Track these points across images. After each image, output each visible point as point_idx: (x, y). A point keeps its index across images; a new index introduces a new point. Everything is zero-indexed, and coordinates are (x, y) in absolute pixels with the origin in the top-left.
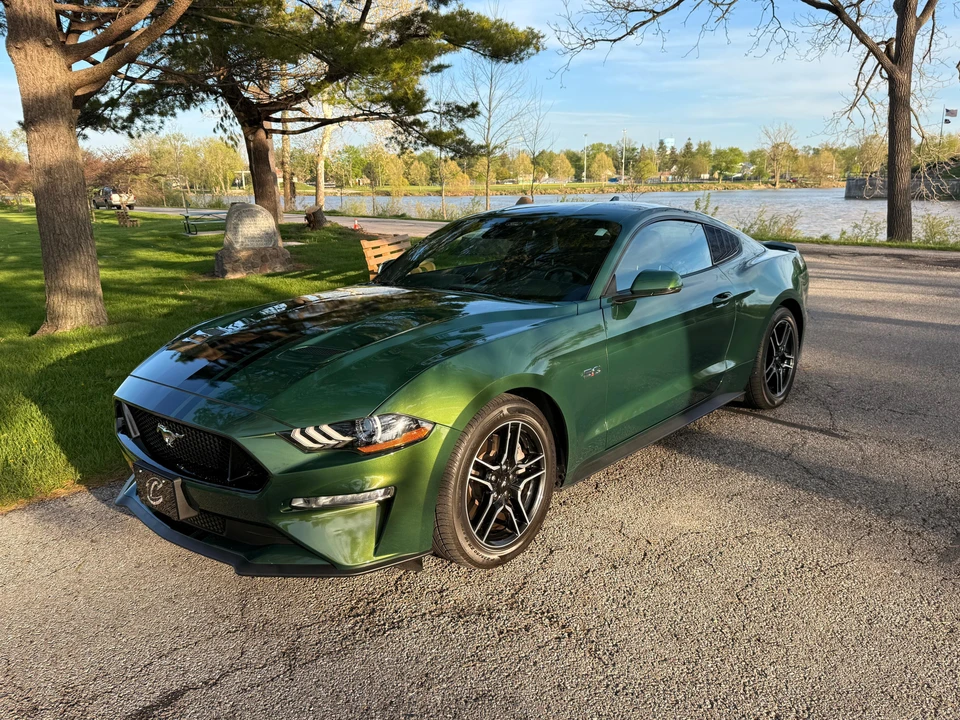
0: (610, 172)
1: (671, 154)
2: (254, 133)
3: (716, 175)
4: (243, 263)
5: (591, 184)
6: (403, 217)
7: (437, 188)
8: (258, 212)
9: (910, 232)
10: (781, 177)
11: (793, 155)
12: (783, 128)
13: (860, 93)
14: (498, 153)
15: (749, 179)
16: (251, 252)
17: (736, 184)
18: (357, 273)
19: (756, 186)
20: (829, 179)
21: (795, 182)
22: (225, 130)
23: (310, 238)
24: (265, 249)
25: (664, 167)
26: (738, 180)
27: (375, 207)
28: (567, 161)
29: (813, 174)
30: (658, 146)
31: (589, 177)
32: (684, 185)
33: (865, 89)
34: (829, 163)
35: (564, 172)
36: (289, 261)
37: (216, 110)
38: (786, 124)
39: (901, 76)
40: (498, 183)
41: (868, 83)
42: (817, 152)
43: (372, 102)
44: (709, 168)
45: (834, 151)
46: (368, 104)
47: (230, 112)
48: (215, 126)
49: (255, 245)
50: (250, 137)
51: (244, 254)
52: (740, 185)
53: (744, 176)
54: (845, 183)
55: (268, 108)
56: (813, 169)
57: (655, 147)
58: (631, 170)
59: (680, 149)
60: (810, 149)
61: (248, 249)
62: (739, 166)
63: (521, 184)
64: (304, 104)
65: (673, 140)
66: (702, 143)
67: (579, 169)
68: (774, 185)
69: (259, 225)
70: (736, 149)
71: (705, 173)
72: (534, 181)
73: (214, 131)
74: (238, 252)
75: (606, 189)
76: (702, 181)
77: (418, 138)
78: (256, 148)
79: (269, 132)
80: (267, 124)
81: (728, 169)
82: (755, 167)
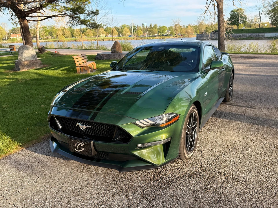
0: (129, 34)
1: (146, 28)
2: (23, 21)
3: (159, 34)
4: (26, 66)
5: (123, 37)
6: (69, 48)
7: (74, 39)
8: (29, 48)
9: (224, 49)
10: (178, 34)
11: (181, 28)
12: (178, 20)
13: (207, 9)
14: (105, 27)
15: (169, 35)
16: (28, 62)
17: (166, 37)
18: (68, 67)
19: (171, 37)
20: (191, 35)
21: (182, 36)
22: (13, 20)
23: (42, 56)
24: (32, 60)
25: (144, 32)
26: (166, 35)
27: (58, 46)
28: (116, 30)
29: (187, 33)
30: (142, 25)
31: (122, 35)
32: (151, 37)
33: (208, 8)
34: (190, 30)
35: (115, 34)
36: (41, 64)
37: (9, 13)
38: (179, 19)
39: (220, 4)
40: (94, 37)
41: (209, 6)
42: (187, 27)
43: (66, 10)
44: (157, 32)
45: (192, 26)
46: (65, 11)
47: (14, 14)
48: (9, 18)
49: (29, 59)
50: (22, 22)
51: (26, 63)
52: (167, 37)
53: (168, 34)
54: (196, 36)
55: (28, 12)
56: (186, 32)
57: (141, 26)
58: (135, 33)
59: (148, 26)
60: (185, 26)
61: (27, 61)
62: (166, 31)
63: (101, 37)
64: (41, 11)
65: (146, 24)
66: (155, 24)
67: (119, 32)
68: (176, 37)
69: (30, 53)
70: (165, 26)
71: (156, 34)
72: (106, 36)
73: (9, 20)
74: (23, 62)
75: (128, 39)
76: (156, 36)
77: (78, 22)
78: (24, 26)
79: (28, 21)
80: (28, 18)
81: (163, 32)
82: (170, 32)
